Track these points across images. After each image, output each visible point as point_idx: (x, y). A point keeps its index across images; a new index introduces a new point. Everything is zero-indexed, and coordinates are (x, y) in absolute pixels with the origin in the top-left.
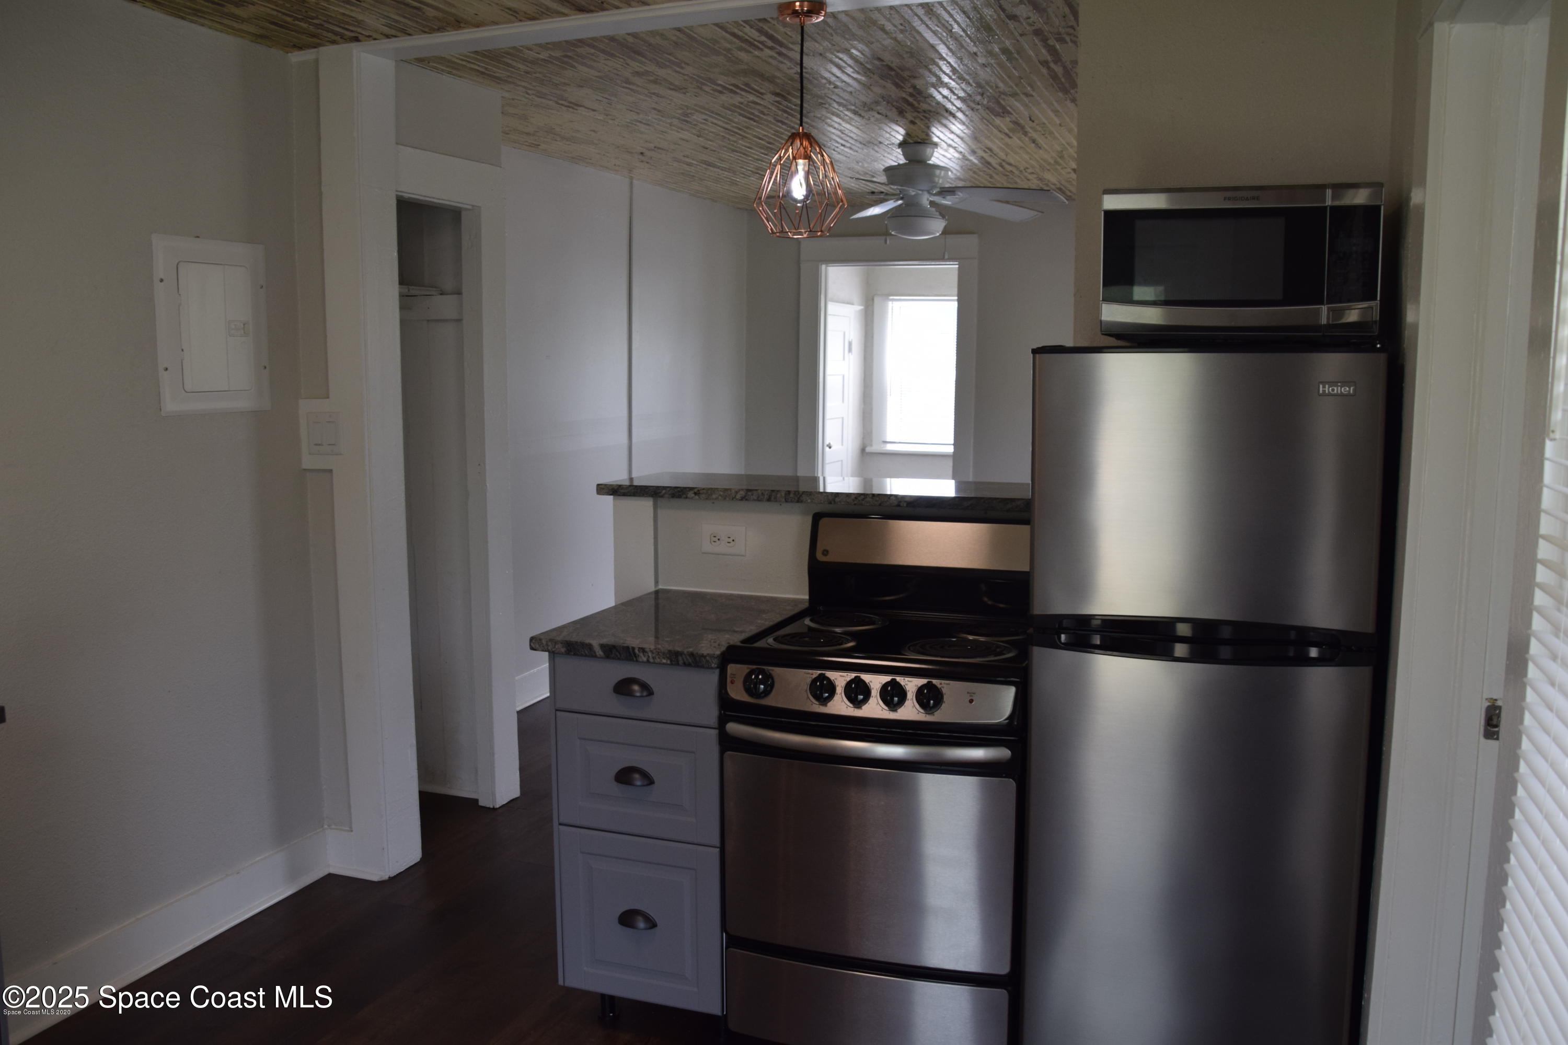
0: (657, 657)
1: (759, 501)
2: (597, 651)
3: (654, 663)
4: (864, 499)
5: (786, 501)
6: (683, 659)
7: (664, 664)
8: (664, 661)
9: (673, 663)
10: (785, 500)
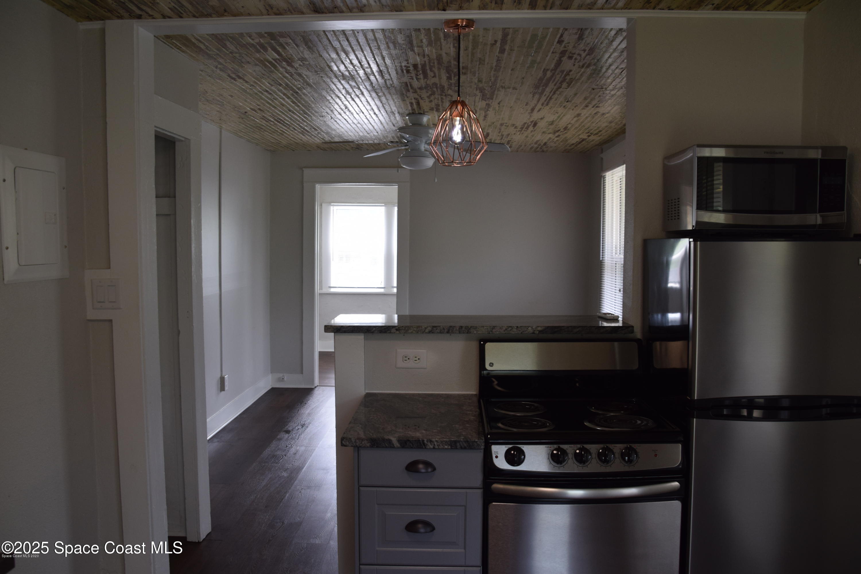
0: (441, 445)
1: (441, 333)
2: (395, 443)
3: (439, 449)
4: (511, 330)
5: (460, 333)
6: (460, 444)
7: (446, 449)
8: (446, 447)
9: (453, 448)
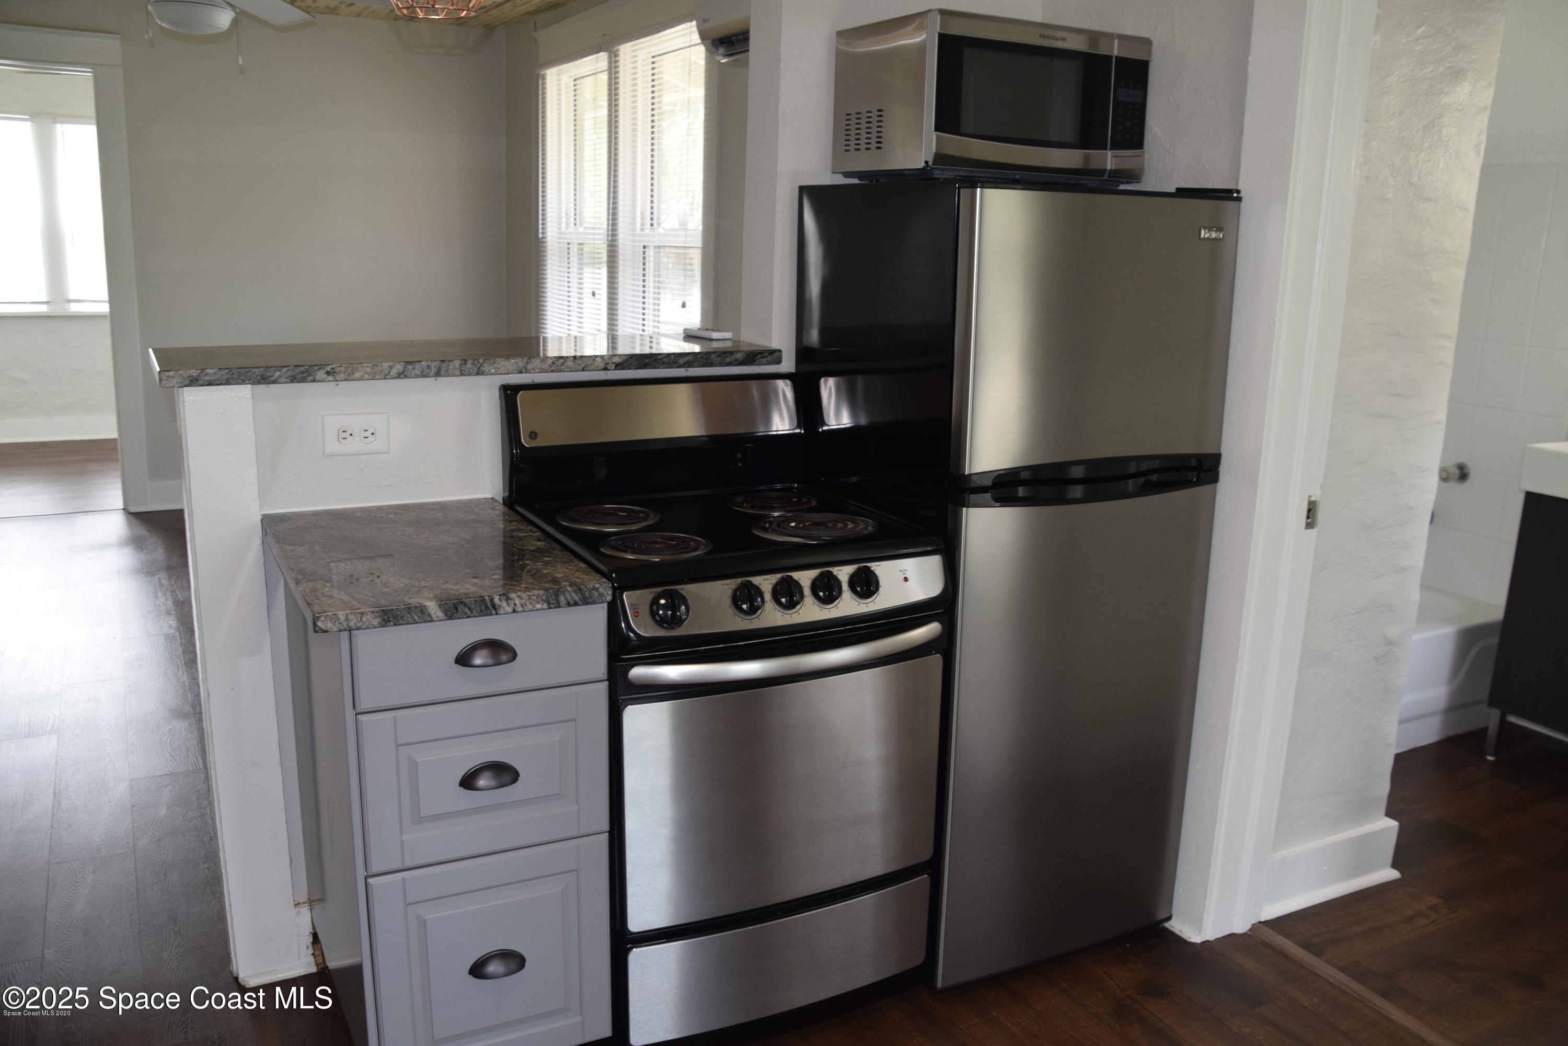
0: (528, 603)
3: (524, 611)
4: (563, 363)
5: (462, 375)
6: (566, 598)
7: (538, 610)
8: (539, 606)
9: (552, 606)
10: (461, 372)
